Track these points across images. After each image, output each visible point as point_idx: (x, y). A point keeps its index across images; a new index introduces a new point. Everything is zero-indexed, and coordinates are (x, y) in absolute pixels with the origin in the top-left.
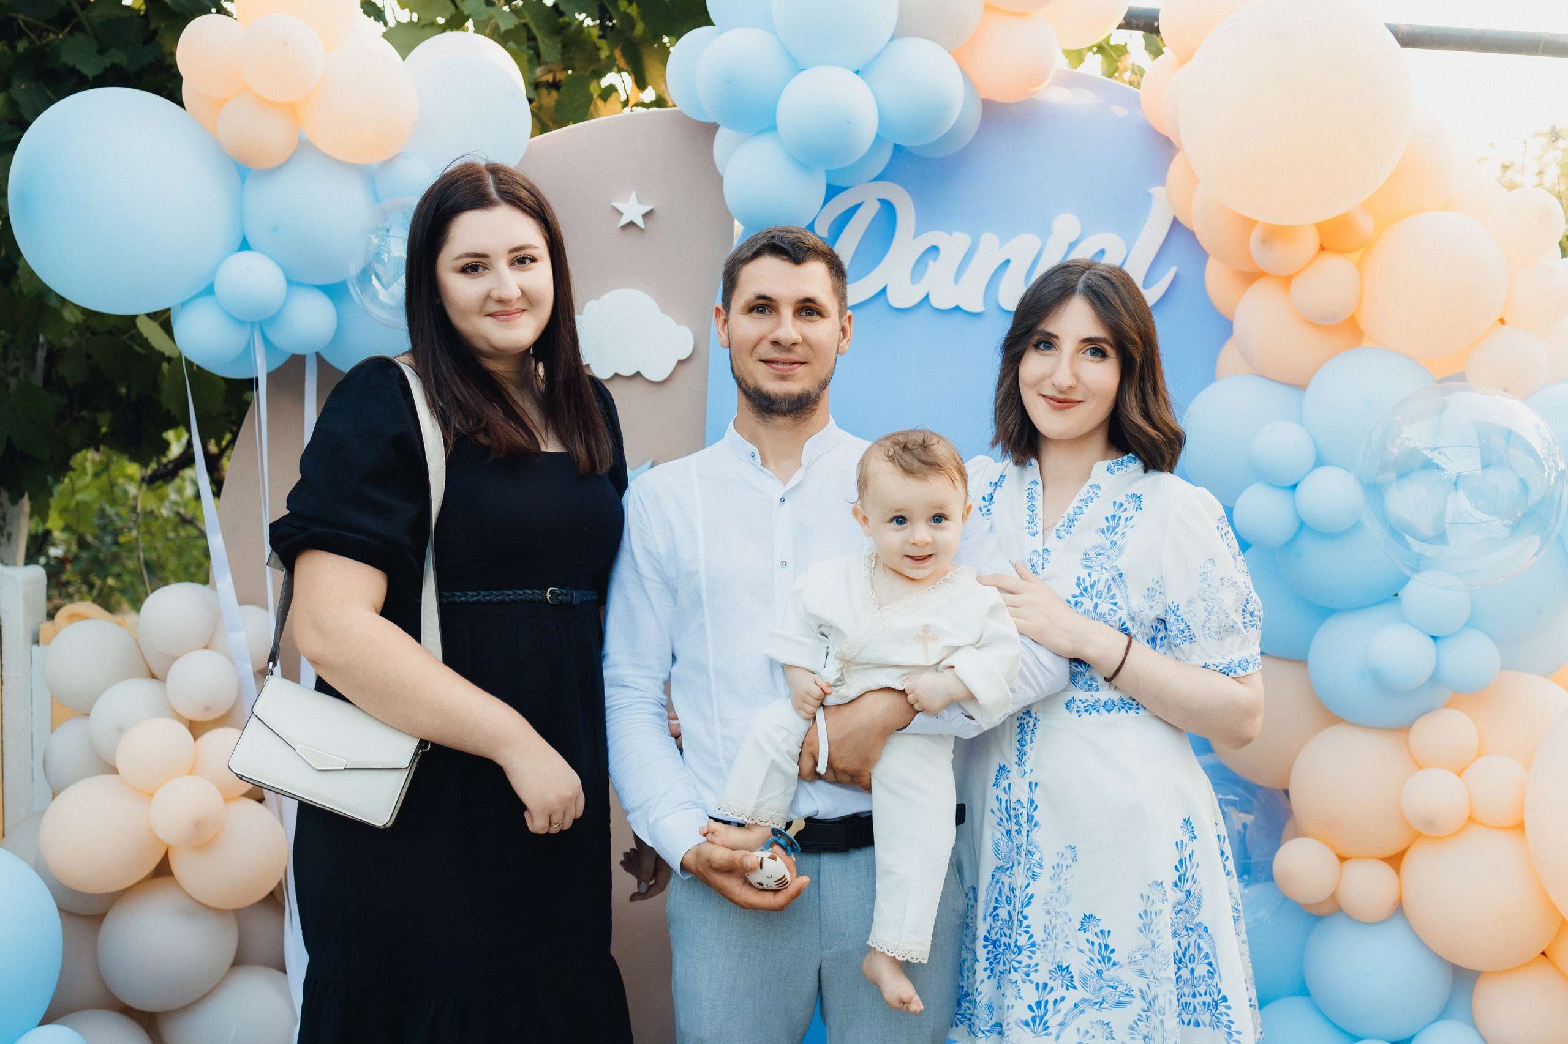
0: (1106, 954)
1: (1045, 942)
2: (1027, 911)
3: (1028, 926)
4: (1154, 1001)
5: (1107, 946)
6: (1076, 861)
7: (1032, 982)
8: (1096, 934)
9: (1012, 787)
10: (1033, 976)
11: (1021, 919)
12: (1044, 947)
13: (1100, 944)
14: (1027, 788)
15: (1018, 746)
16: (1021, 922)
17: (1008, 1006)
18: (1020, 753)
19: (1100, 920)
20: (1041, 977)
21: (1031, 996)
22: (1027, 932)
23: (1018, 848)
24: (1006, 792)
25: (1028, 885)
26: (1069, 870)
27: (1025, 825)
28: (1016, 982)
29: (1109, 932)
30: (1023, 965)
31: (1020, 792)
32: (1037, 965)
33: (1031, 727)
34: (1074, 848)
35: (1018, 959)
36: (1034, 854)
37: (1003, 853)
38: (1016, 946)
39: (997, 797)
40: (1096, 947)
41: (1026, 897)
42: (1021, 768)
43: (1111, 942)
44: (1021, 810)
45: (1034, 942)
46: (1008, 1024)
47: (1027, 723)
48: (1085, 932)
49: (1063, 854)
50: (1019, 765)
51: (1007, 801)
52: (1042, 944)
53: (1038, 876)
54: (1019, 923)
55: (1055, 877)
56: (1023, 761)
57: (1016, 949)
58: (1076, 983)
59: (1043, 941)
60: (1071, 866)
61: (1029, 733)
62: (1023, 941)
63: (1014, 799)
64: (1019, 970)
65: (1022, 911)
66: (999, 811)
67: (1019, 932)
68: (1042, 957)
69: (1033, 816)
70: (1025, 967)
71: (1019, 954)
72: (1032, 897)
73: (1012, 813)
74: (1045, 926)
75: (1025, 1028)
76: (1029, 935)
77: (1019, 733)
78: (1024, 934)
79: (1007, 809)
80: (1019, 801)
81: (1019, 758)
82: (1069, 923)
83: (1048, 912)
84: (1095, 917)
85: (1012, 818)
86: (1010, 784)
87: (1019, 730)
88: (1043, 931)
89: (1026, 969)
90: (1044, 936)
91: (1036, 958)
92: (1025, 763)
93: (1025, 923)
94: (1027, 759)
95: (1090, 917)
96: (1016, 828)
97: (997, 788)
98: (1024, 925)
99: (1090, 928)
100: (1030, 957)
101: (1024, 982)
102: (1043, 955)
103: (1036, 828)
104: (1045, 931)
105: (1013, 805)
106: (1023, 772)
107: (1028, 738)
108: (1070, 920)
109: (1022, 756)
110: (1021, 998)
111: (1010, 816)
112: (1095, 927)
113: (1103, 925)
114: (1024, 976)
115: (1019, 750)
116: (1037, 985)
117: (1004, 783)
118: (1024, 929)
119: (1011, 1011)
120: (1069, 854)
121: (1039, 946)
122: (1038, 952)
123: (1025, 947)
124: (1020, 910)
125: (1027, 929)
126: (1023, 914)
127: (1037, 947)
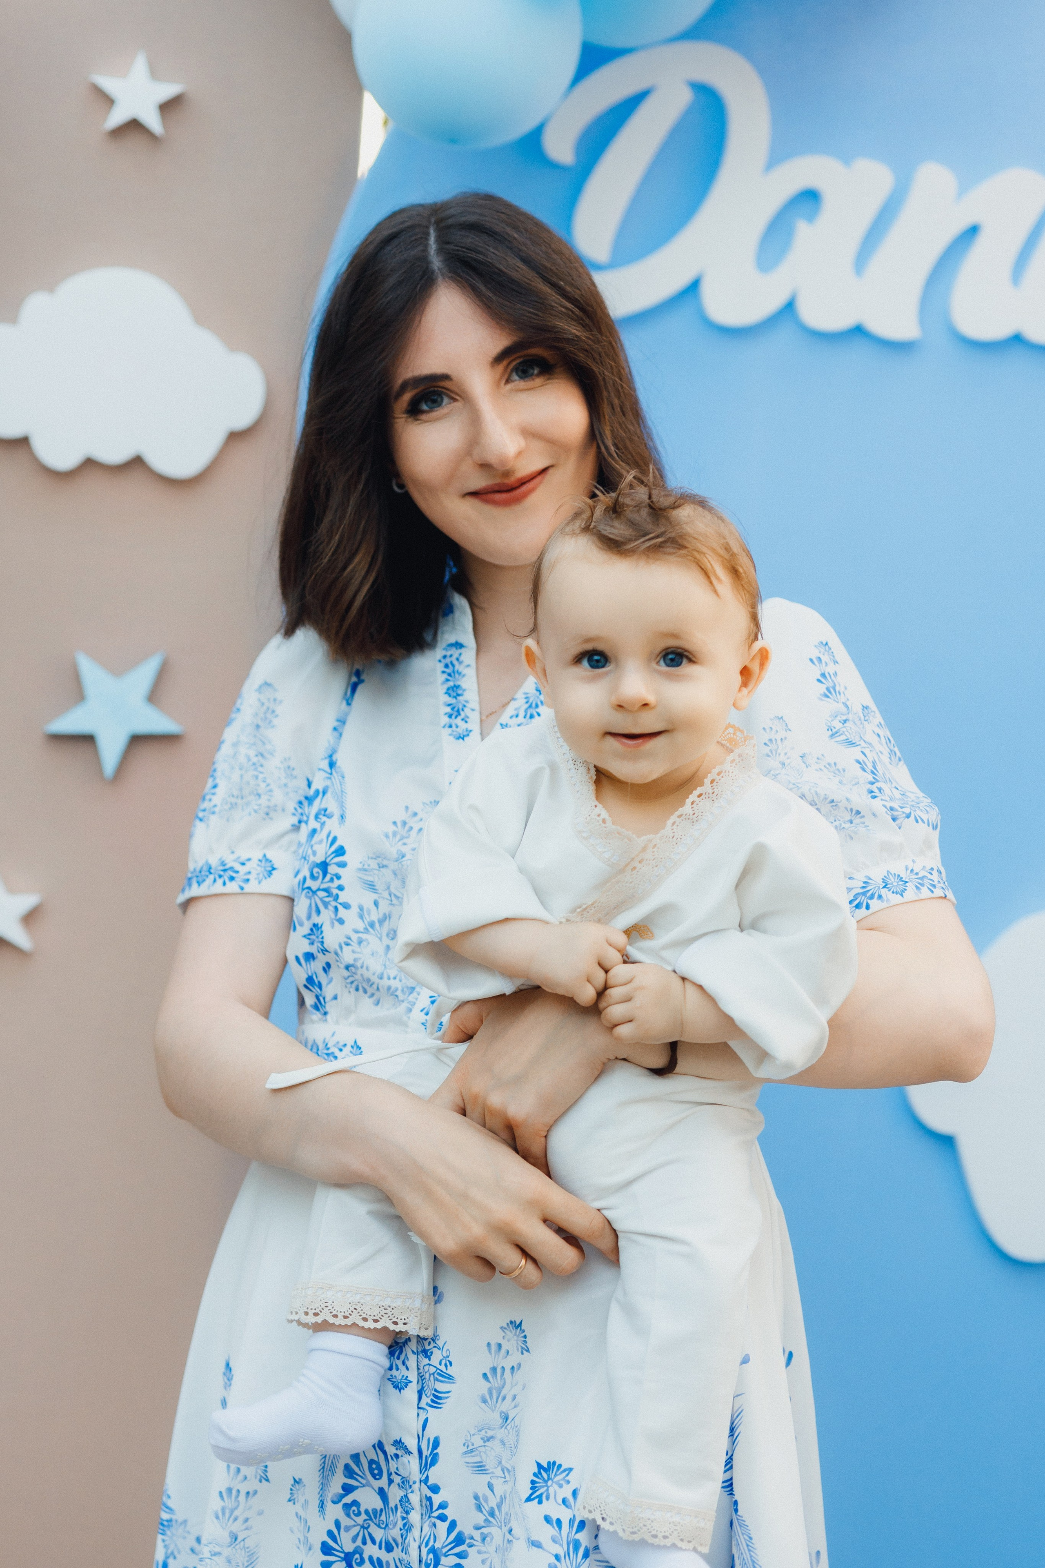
1: (484, 1530)
2: (436, 1474)
3: (443, 1506)
11: (429, 1494)
12: (484, 1540)
16: (429, 1501)
22: (442, 1518)
25: (428, 1422)
38: (430, 1550)
41: (427, 1448)
52: (477, 1535)
53: (443, 1401)
54: (426, 1504)
57: (430, 1556)
59: (478, 1528)
62: (439, 1536)
65: (427, 1477)
72: (437, 1444)
74: (476, 1497)
76: (447, 1524)
78: (438, 1522)
83: (480, 1468)
84: (559, 1467)
88: (473, 1508)
90: (480, 1519)
93: (437, 1499)
98: (436, 1504)
102: (485, 1556)
104: (479, 1508)
118: (436, 1514)
121: (472, 1538)
122: (472, 1552)
123: (444, 1550)
124: (423, 1478)
125: (440, 1511)
126: (429, 1483)
127: (468, 1541)
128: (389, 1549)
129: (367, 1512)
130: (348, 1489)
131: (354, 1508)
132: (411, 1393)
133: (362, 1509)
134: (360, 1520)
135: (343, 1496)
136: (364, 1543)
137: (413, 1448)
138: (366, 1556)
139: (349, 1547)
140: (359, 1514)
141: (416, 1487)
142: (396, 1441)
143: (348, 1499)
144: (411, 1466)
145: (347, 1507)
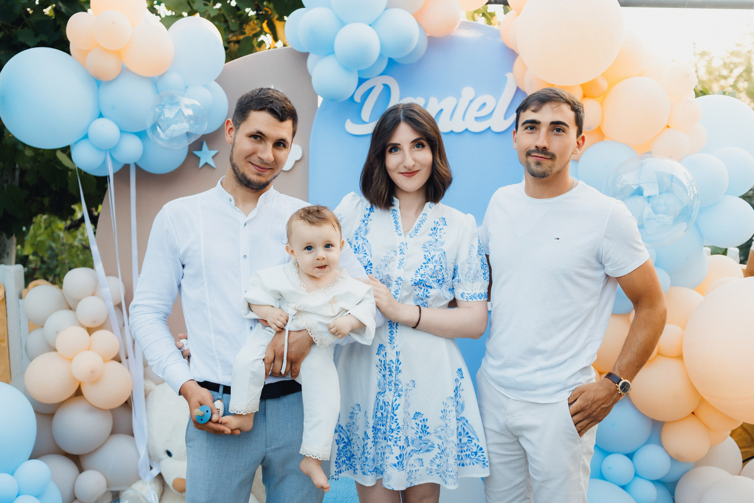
0: (424, 429)
1: (403, 427)
2: (396, 412)
3: (397, 419)
4: (445, 450)
5: (425, 426)
6: (415, 387)
7: (398, 446)
8: (421, 421)
9: (387, 355)
10: (398, 443)
11: (393, 416)
12: (403, 429)
13: (422, 426)
14: (395, 354)
15: (390, 334)
16: (393, 418)
17: (386, 457)
18: (391, 338)
19: (423, 415)
20: (401, 443)
21: (397, 451)
22: (396, 422)
23: (389, 383)
24: (384, 357)
25: (396, 400)
26: (411, 391)
27: (394, 372)
28: (390, 446)
29: (427, 419)
30: (394, 438)
31: (391, 356)
32: (400, 437)
33: (395, 326)
34: (414, 381)
35: (392, 435)
36: (399, 385)
37: (382, 386)
38: (391, 429)
39: (379, 359)
40: (420, 427)
41: (396, 405)
42: (391, 345)
43: (427, 424)
44: (392, 365)
45: (399, 427)
46: (386, 466)
47: (393, 324)
48: (415, 420)
49: (408, 384)
50: (390, 344)
51: (384, 361)
52: (402, 427)
53: (401, 395)
54: (392, 418)
55: (406, 395)
56: (393, 341)
57: (391, 430)
58: (410, 444)
59: (403, 426)
60: (412, 389)
61: (395, 328)
62: (394, 426)
63: (388, 360)
64: (392, 440)
65: (394, 412)
66: (380, 366)
67: (392, 422)
68: (402, 434)
69: (398, 368)
70: (395, 438)
71: (392, 433)
72: (399, 405)
73: (387, 366)
74: (403, 418)
75: (394, 467)
76: (397, 424)
77: (390, 328)
78: (394, 423)
79: (384, 365)
80: (391, 361)
81: (390, 341)
82: (408, 416)
84: (421, 413)
85: (387, 369)
86: (386, 353)
87: (389, 327)
88: (403, 421)
89: (395, 440)
90: (403, 424)
91: (400, 434)
92: (394, 342)
93: (395, 418)
94: (395, 341)
95: (419, 413)
96: (389, 373)
97: (379, 355)
98: (395, 419)
99: (418, 418)
100: (397, 434)
101: (394, 446)
102: (403, 432)
103: (400, 373)
105: (388, 363)
106: (393, 348)
107: (394, 331)
108: (409, 415)
109: (392, 339)
110: (393, 453)
111: (385, 368)
112: (420, 418)
113: (424, 417)
114: (394, 443)
115: (390, 336)
116: (400, 447)
117: (383, 353)
118: (394, 421)
119: (388, 460)
120: (411, 384)
121: (401, 428)
122: (401, 431)
123: (395, 429)
124: (392, 412)
125: (396, 421)
126: (394, 414)
127: (400, 429)
128: (383, 426)
131: (376, 416)
132: (392, 392)
134: (377, 419)
136: (377, 425)
137: (390, 404)
141: (390, 413)
144: (390, 408)
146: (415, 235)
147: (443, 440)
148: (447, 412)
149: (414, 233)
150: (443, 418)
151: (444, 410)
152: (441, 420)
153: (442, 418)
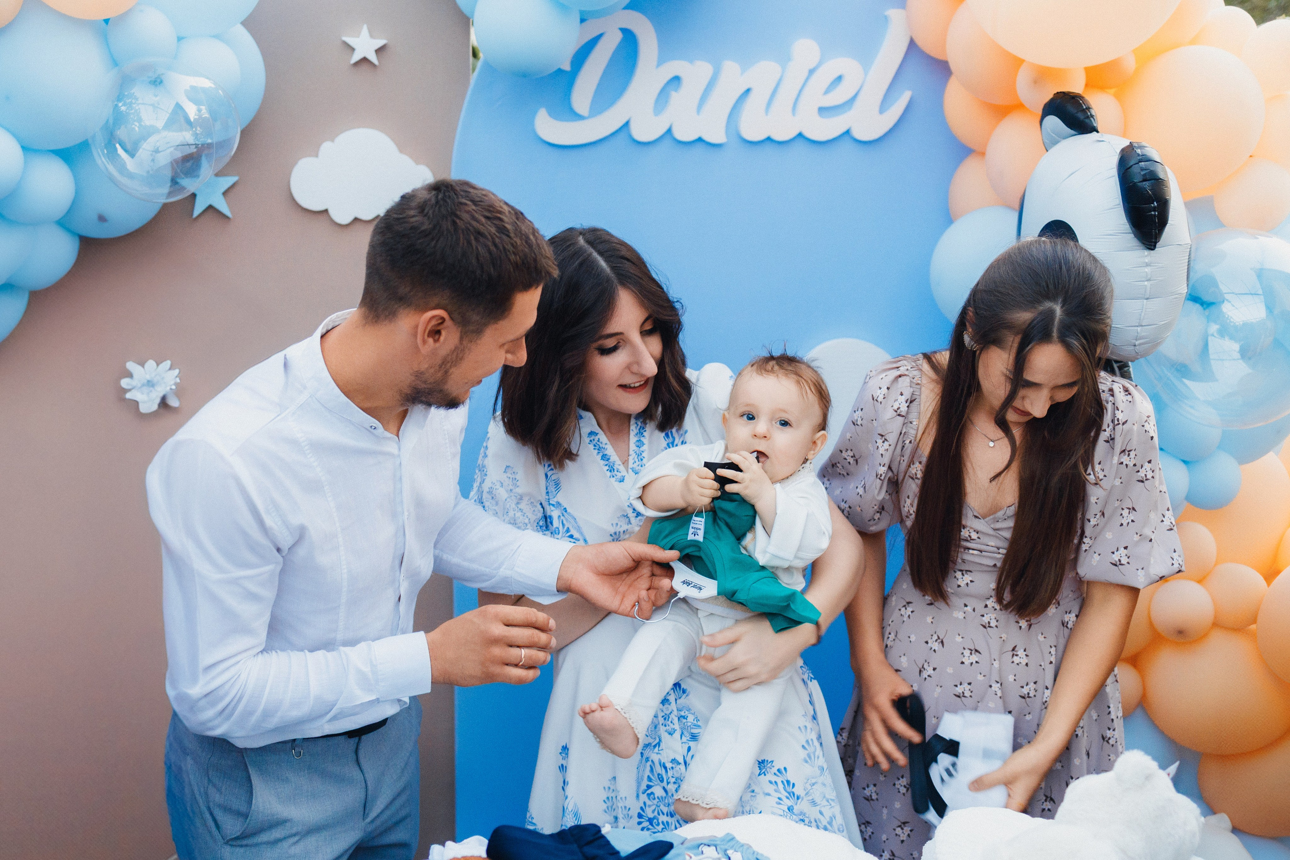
128: (672, 816)
129: (658, 798)
130: (649, 787)
131: (652, 796)
132: (676, 734)
133: (656, 796)
134: (655, 802)
135: (646, 790)
136: (659, 814)
138: (660, 821)
139: (651, 815)
140: (654, 799)
142: (672, 760)
143: (649, 791)
145: (649, 795)
146: (641, 466)
147: (820, 804)
148: (813, 743)
149: (637, 463)
150: (809, 761)
151: (807, 741)
152: (805, 764)
153: (806, 762)
